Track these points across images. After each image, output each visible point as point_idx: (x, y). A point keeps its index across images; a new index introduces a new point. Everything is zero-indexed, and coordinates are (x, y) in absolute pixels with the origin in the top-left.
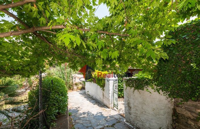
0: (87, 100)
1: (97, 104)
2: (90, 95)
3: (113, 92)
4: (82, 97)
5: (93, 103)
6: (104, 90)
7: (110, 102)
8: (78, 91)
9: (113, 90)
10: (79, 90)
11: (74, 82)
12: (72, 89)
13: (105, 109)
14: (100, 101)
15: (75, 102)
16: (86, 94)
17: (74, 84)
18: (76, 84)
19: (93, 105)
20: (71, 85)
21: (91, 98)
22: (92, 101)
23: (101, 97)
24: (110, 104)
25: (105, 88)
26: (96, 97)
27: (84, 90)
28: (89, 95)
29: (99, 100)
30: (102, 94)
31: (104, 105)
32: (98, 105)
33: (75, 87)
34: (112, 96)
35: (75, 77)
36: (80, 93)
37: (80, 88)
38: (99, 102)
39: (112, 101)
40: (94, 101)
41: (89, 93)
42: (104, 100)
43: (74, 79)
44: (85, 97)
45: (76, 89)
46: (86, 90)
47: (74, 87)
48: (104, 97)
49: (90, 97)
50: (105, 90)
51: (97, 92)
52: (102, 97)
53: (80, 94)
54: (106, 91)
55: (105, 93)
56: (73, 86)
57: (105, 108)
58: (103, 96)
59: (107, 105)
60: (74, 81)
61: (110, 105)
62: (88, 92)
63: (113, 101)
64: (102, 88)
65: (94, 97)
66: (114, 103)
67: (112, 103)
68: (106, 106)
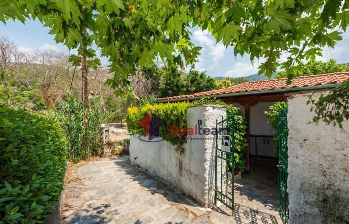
0: (134, 180)
1: (163, 192)
2: (141, 165)
3: (214, 154)
4: (119, 173)
5: (148, 187)
6: (182, 151)
7: (207, 188)
8: (114, 159)
9: (215, 150)
10: (115, 157)
11: (105, 140)
12: (99, 153)
13: (190, 208)
14: (167, 181)
15: (98, 186)
16: (132, 163)
17: (105, 143)
18: (110, 144)
19: (152, 196)
20: (99, 147)
21: (144, 173)
22: (147, 182)
23: (171, 170)
24: (207, 192)
25: (186, 146)
26: (157, 171)
27: (127, 157)
28: (139, 167)
29: (166, 179)
30: (174, 162)
31: (184, 195)
32: (165, 195)
33: (108, 151)
34: (211, 167)
35: (107, 129)
36: (116, 163)
37: (119, 153)
38: (166, 186)
39: (212, 183)
40: (151, 182)
41: (138, 162)
42: (183, 179)
43: (105, 134)
44: (128, 173)
45: (110, 154)
46: (132, 155)
47: (106, 151)
48: (184, 172)
49: (140, 172)
50: (187, 153)
51: (160, 157)
52: (174, 171)
53: (116, 166)
54: (191, 153)
55: (185, 161)
56: (103, 149)
57: (187, 203)
58: (181, 168)
59: (192, 195)
60: (105, 137)
61: (206, 197)
62: (136, 158)
63: (214, 183)
64: (176, 147)
65: (151, 171)
66: (216, 187)
67: (210, 190)
68: (190, 197)
